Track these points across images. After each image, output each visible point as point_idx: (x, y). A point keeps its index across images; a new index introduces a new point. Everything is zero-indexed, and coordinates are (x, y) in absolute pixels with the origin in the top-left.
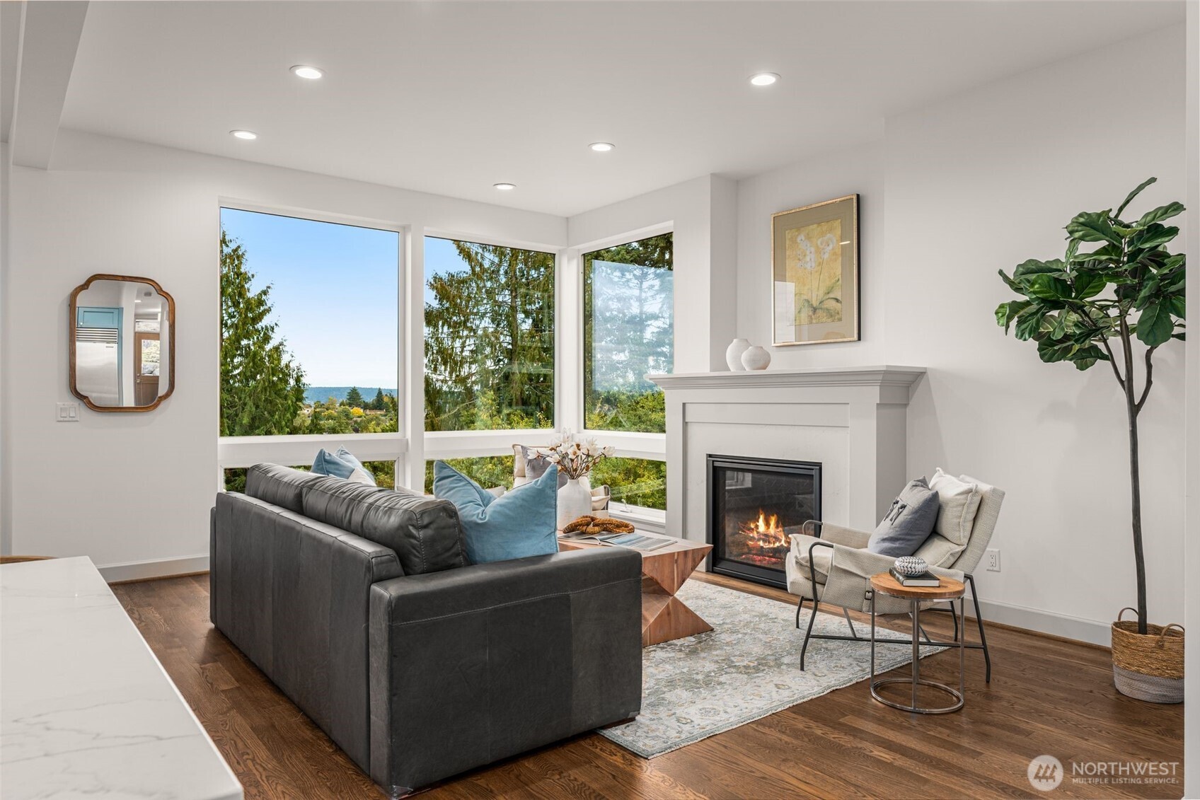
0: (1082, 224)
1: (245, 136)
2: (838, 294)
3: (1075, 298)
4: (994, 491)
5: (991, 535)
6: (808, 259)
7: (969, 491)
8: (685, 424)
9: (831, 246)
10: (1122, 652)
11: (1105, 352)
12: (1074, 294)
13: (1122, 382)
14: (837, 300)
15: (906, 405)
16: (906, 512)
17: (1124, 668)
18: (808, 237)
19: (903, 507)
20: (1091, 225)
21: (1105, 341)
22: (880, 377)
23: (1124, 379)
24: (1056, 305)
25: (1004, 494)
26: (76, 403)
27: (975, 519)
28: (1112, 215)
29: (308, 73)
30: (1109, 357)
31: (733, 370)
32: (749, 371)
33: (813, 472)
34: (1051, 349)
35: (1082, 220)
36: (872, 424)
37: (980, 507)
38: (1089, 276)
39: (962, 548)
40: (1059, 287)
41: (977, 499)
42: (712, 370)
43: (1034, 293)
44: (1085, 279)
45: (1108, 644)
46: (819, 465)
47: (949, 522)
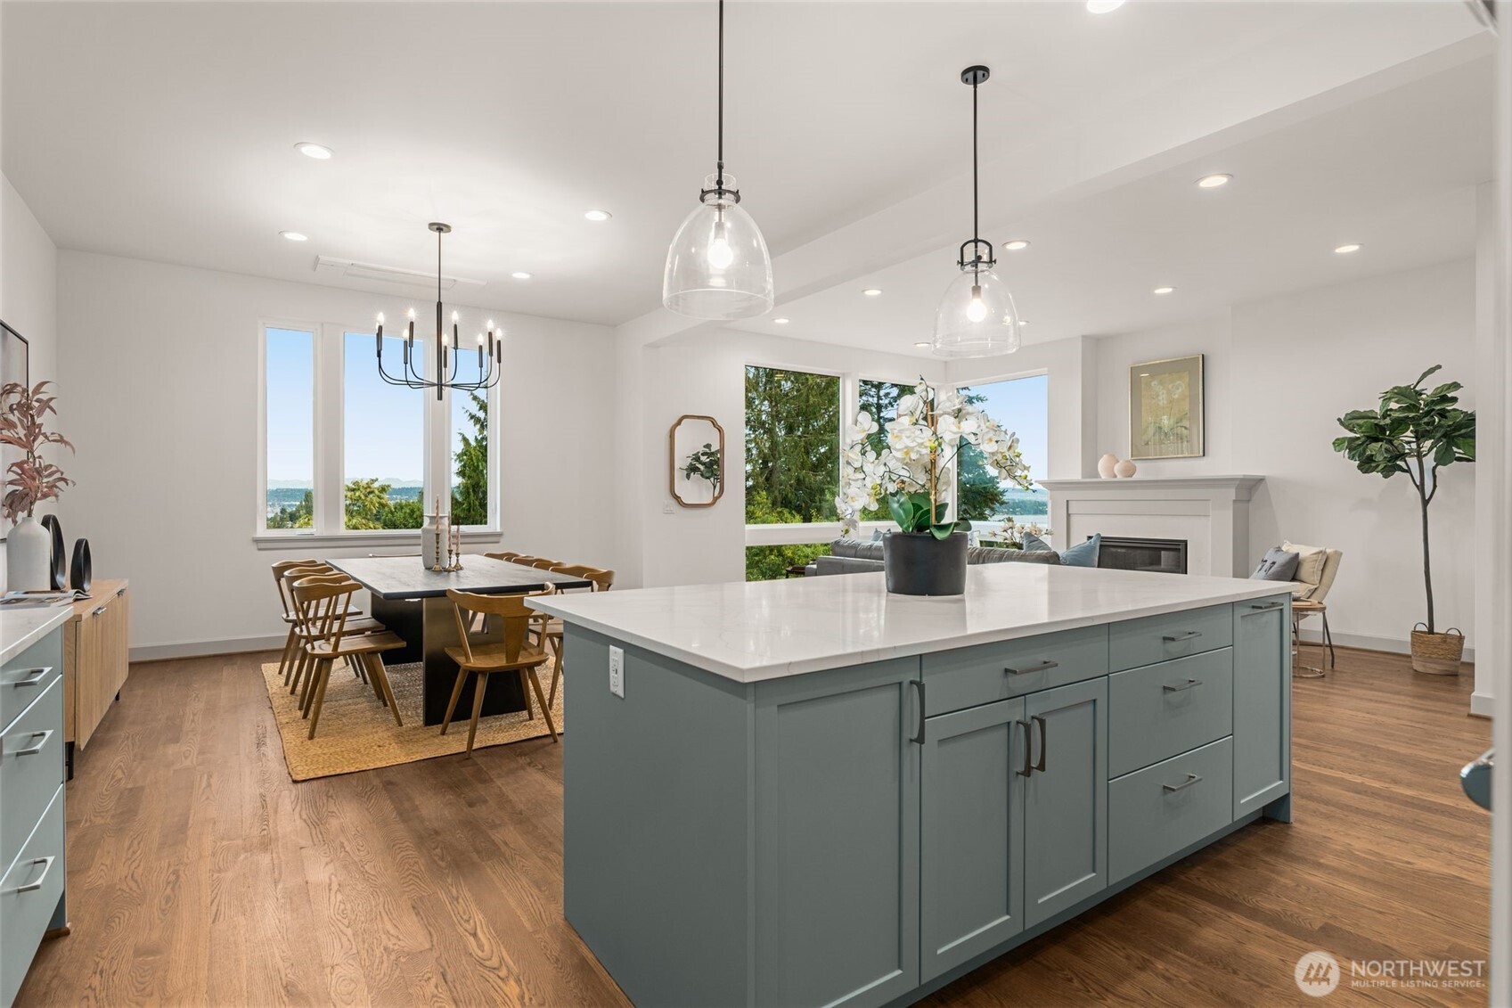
0: (1396, 393)
1: (782, 321)
2: (1186, 423)
3: (1389, 436)
4: (1336, 552)
5: (1333, 579)
6: (1160, 398)
7: (1321, 552)
8: (1068, 515)
9: (1180, 390)
10: (1419, 647)
11: (1405, 468)
12: (1388, 433)
13: (1417, 486)
14: (1186, 428)
15: (1249, 501)
16: (1276, 566)
17: (1420, 656)
18: (1161, 383)
19: (1274, 563)
20: (1400, 393)
21: (1405, 461)
22: (1238, 482)
23: (1418, 484)
24: (1376, 440)
25: (1341, 554)
26: (673, 502)
27: (1323, 570)
28: (1412, 387)
29: (873, 293)
30: (1408, 471)
31: (1104, 477)
32: (1120, 478)
33: (1180, 547)
34: (1367, 465)
35: (1396, 391)
36: (1230, 514)
37: (1327, 562)
38: (1399, 425)
39: (1315, 587)
40: (1378, 429)
41: (1325, 558)
42: (1083, 477)
43: (1362, 432)
44: (1395, 425)
45: (1409, 652)
46: (1186, 542)
47: (1305, 572)
